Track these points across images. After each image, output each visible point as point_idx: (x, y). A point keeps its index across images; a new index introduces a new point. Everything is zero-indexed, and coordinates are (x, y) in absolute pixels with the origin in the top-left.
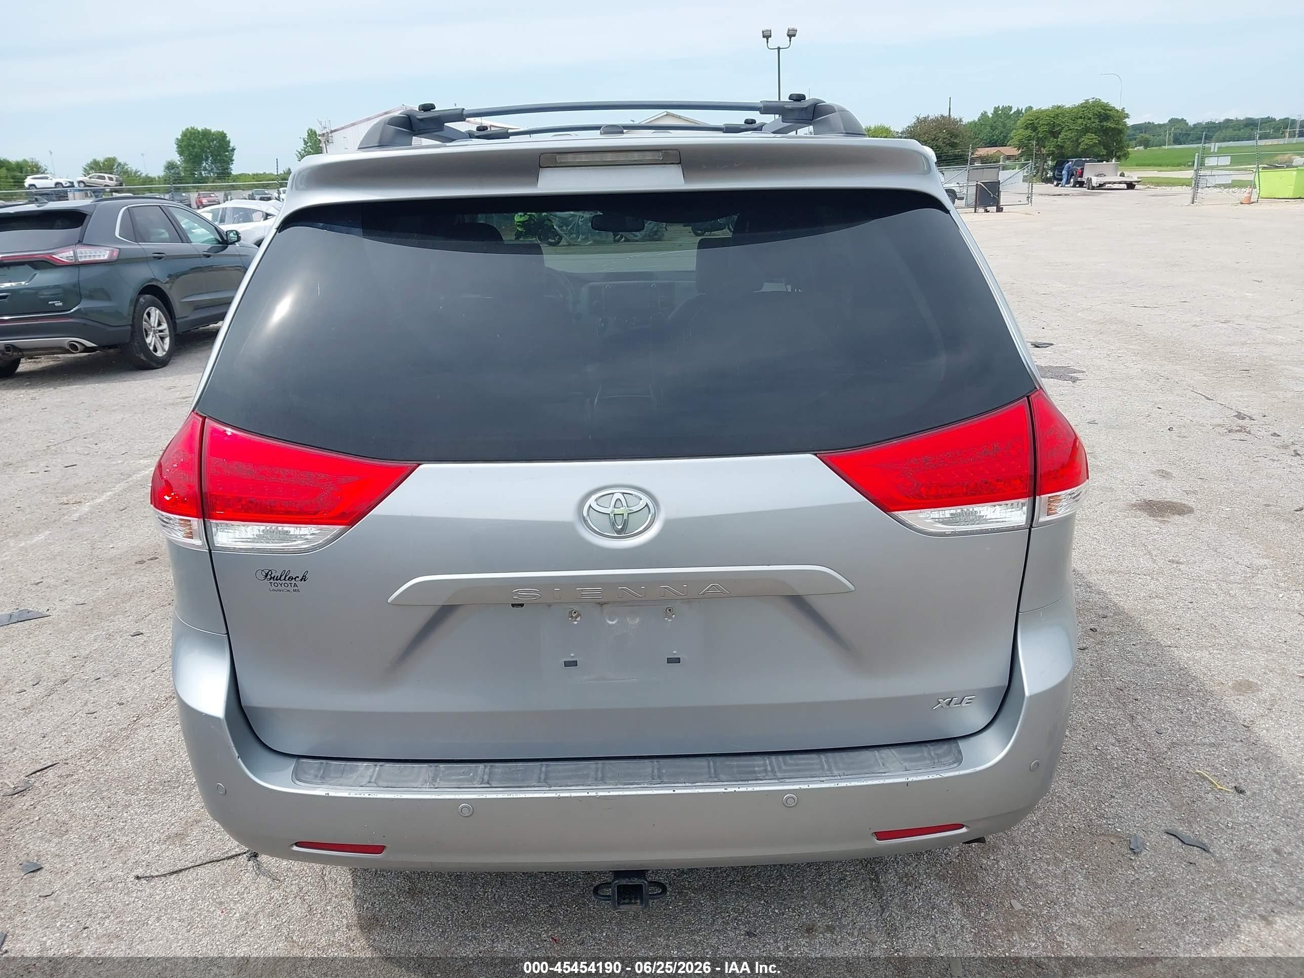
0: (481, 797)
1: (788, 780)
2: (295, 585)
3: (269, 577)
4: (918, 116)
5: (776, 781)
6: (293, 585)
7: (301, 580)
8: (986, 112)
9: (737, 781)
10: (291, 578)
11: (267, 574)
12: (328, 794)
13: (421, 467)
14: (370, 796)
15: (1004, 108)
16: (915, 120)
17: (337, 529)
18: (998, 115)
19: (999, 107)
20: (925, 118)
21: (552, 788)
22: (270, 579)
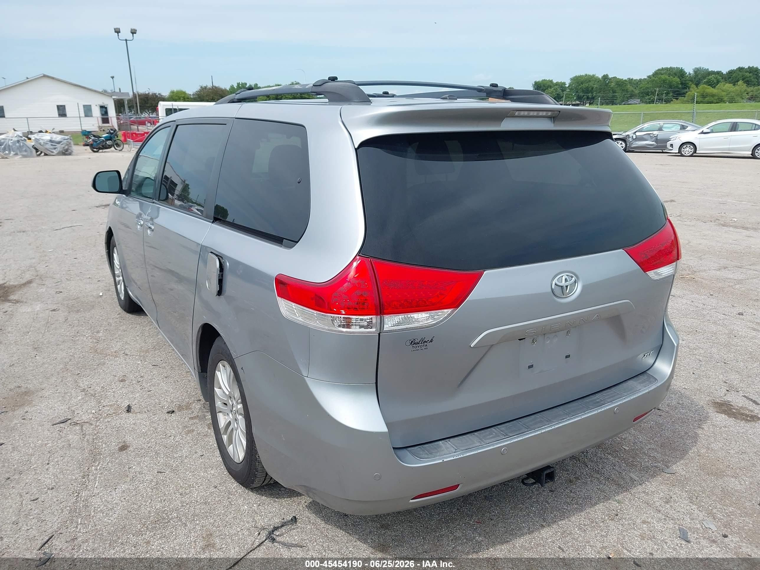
0: (511, 442)
1: (614, 402)
2: (426, 346)
3: (413, 343)
4: (201, 85)
5: (610, 403)
6: (425, 346)
7: (430, 342)
8: (233, 85)
9: (598, 407)
10: (425, 342)
11: (412, 342)
12: (443, 460)
13: (485, 272)
14: (464, 456)
15: (242, 84)
16: (199, 88)
17: (450, 311)
18: (240, 87)
19: (239, 83)
20: (205, 87)
21: (536, 430)
22: (413, 344)
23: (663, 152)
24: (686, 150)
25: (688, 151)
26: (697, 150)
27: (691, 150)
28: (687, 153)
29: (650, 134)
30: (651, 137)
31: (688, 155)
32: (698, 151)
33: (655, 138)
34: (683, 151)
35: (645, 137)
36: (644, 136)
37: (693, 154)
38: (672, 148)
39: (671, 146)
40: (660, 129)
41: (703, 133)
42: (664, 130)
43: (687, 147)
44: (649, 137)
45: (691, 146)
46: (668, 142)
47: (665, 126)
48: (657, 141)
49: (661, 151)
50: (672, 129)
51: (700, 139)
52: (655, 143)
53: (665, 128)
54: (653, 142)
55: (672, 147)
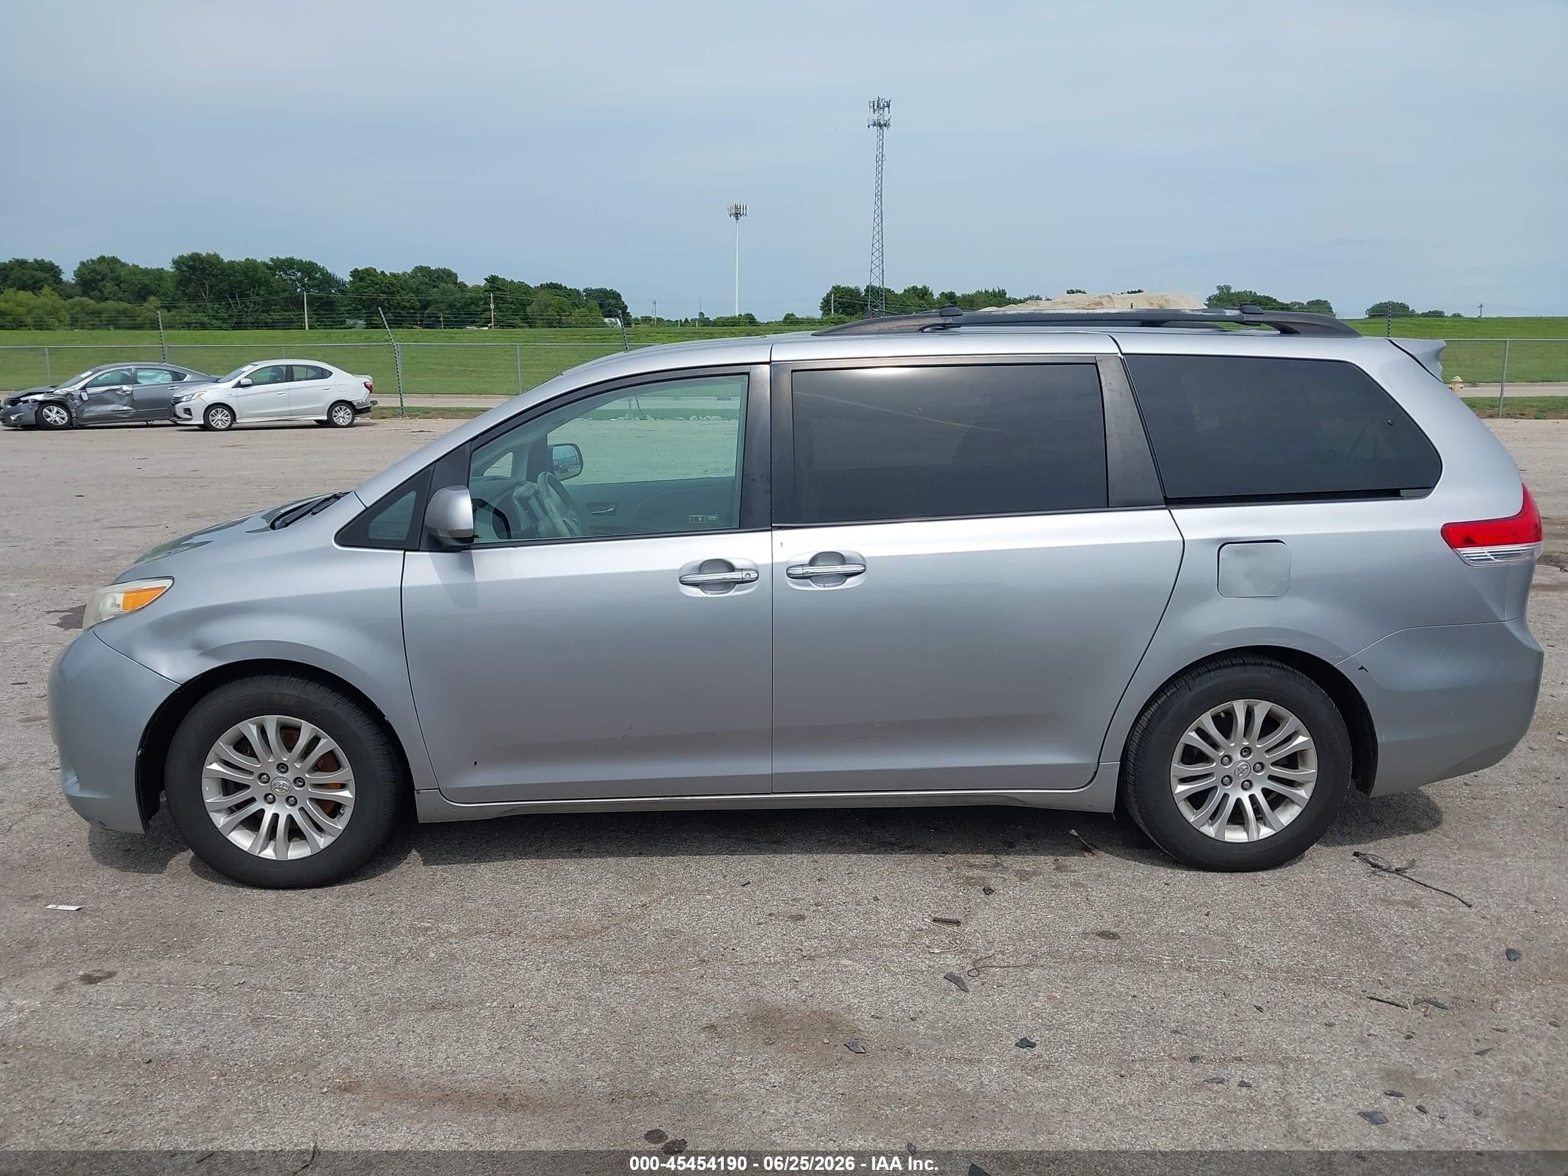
23: (148, 426)
24: (216, 418)
25: (222, 420)
26: (237, 417)
27: (226, 418)
28: (220, 424)
29: (116, 390)
30: (121, 397)
31: (223, 427)
32: (240, 418)
33: (127, 398)
34: (213, 421)
35: (107, 396)
36: (104, 394)
37: (231, 424)
38: (189, 417)
39: (185, 413)
40: (133, 380)
41: (239, 385)
42: (139, 381)
43: (217, 412)
44: (115, 395)
45: (225, 411)
46: (177, 406)
47: (140, 374)
48: (133, 403)
49: (145, 423)
50: (156, 379)
51: (237, 396)
52: (130, 408)
53: (141, 377)
54: (125, 405)
55: (190, 414)
